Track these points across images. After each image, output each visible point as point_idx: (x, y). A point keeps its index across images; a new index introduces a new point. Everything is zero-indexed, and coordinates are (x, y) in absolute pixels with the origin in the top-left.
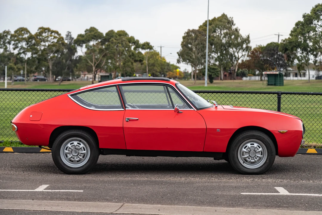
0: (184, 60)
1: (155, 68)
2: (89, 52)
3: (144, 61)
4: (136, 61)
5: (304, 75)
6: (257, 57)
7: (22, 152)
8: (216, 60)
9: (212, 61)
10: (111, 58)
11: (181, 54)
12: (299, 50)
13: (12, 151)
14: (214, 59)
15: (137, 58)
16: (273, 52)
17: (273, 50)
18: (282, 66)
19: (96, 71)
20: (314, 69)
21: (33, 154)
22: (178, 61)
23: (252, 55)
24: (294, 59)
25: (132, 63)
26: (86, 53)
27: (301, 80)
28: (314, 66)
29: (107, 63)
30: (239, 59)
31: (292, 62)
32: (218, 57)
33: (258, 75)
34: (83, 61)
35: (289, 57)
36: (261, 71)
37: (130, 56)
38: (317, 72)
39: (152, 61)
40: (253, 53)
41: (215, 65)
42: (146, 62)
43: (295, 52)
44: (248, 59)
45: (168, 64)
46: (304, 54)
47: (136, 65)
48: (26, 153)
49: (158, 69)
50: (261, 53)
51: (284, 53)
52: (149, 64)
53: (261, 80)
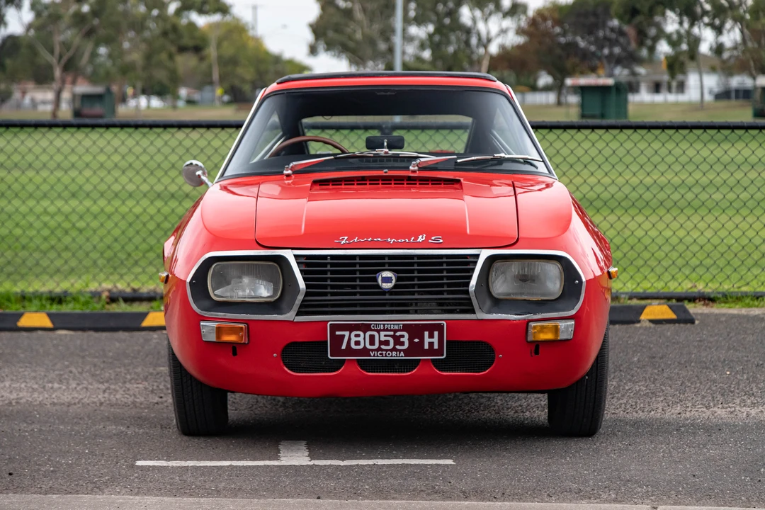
0: (330, 47)
1: (240, 71)
2: (41, 21)
3: (206, 52)
4: (182, 49)
5: (681, 87)
6: (547, 34)
7: (83, 329)
8: (422, 46)
9: (411, 49)
10: (108, 41)
11: (318, 29)
12: (670, 15)
13: (48, 324)
14: (417, 43)
15: (186, 41)
16: (592, 19)
17: (595, 14)
18: (619, 61)
19: (63, 82)
20: (713, 70)
21: (122, 335)
22: (313, 51)
23: (532, 29)
24: (655, 40)
25: (171, 57)
26: (29, 27)
27: (676, 104)
28: (716, 62)
29: (94, 55)
30: (489, 40)
31: (652, 49)
32: (430, 36)
33: (547, 89)
34: (23, 50)
35: (642, 35)
36: (558, 76)
37: (165, 34)
38: (723, 78)
39: (228, 50)
40: (533, 22)
41: (419, 59)
42: (212, 52)
43: (658, 19)
44: (520, 40)
45: (277, 59)
46: (686, 25)
47: (185, 62)
48: (96, 330)
49: (247, 73)
50: (558, 22)
51: (629, 22)
52: (220, 58)
53: (559, 103)
